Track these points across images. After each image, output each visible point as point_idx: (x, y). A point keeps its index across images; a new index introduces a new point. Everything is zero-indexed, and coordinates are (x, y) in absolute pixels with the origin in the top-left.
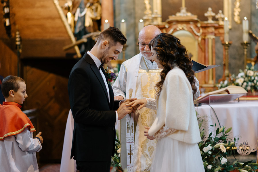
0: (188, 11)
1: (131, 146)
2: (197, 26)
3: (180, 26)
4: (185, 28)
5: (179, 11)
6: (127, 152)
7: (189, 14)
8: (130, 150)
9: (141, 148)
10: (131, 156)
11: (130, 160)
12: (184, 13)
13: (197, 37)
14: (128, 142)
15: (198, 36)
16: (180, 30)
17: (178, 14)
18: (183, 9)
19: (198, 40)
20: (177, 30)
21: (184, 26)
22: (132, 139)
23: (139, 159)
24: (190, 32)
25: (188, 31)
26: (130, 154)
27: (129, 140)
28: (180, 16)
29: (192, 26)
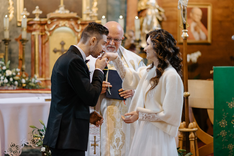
0: (66, 8)
1: (95, 137)
2: (77, 23)
3: (62, 23)
4: (67, 25)
5: (58, 8)
6: (90, 143)
7: (67, 12)
8: (95, 141)
9: (110, 140)
10: (95, 147)
11: (94, 150)
12: (62, 10)
13: (77, 34)
14: (91, 133)
15: (78, 32)
16: (62, 26)
17: (57, 12)
18: (61, 7)
19: (77, 36)
20: (59, 27)
21: (66, 22)
22: (97, 130)
23: (109, 150)
24: (71, 28)
25: (69, 27)
26: (95, 145)
27: (93, 132)
28: (59, 13)
29: (73, 23)
